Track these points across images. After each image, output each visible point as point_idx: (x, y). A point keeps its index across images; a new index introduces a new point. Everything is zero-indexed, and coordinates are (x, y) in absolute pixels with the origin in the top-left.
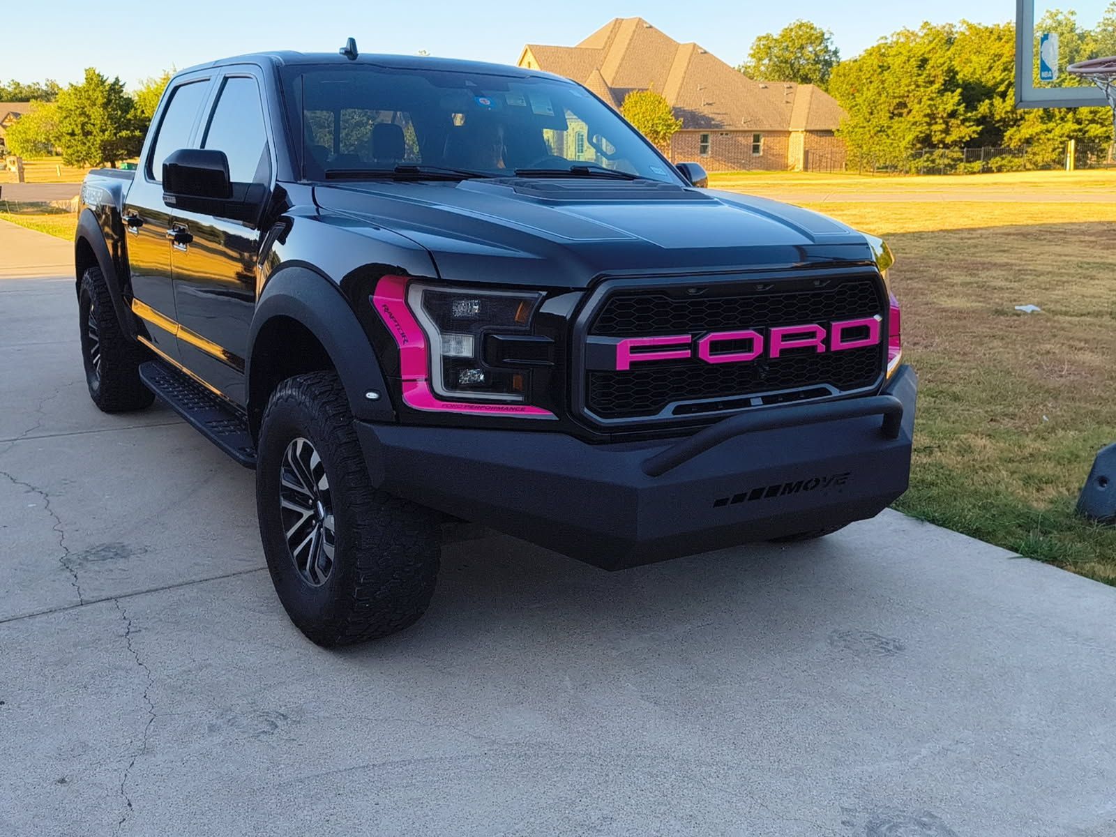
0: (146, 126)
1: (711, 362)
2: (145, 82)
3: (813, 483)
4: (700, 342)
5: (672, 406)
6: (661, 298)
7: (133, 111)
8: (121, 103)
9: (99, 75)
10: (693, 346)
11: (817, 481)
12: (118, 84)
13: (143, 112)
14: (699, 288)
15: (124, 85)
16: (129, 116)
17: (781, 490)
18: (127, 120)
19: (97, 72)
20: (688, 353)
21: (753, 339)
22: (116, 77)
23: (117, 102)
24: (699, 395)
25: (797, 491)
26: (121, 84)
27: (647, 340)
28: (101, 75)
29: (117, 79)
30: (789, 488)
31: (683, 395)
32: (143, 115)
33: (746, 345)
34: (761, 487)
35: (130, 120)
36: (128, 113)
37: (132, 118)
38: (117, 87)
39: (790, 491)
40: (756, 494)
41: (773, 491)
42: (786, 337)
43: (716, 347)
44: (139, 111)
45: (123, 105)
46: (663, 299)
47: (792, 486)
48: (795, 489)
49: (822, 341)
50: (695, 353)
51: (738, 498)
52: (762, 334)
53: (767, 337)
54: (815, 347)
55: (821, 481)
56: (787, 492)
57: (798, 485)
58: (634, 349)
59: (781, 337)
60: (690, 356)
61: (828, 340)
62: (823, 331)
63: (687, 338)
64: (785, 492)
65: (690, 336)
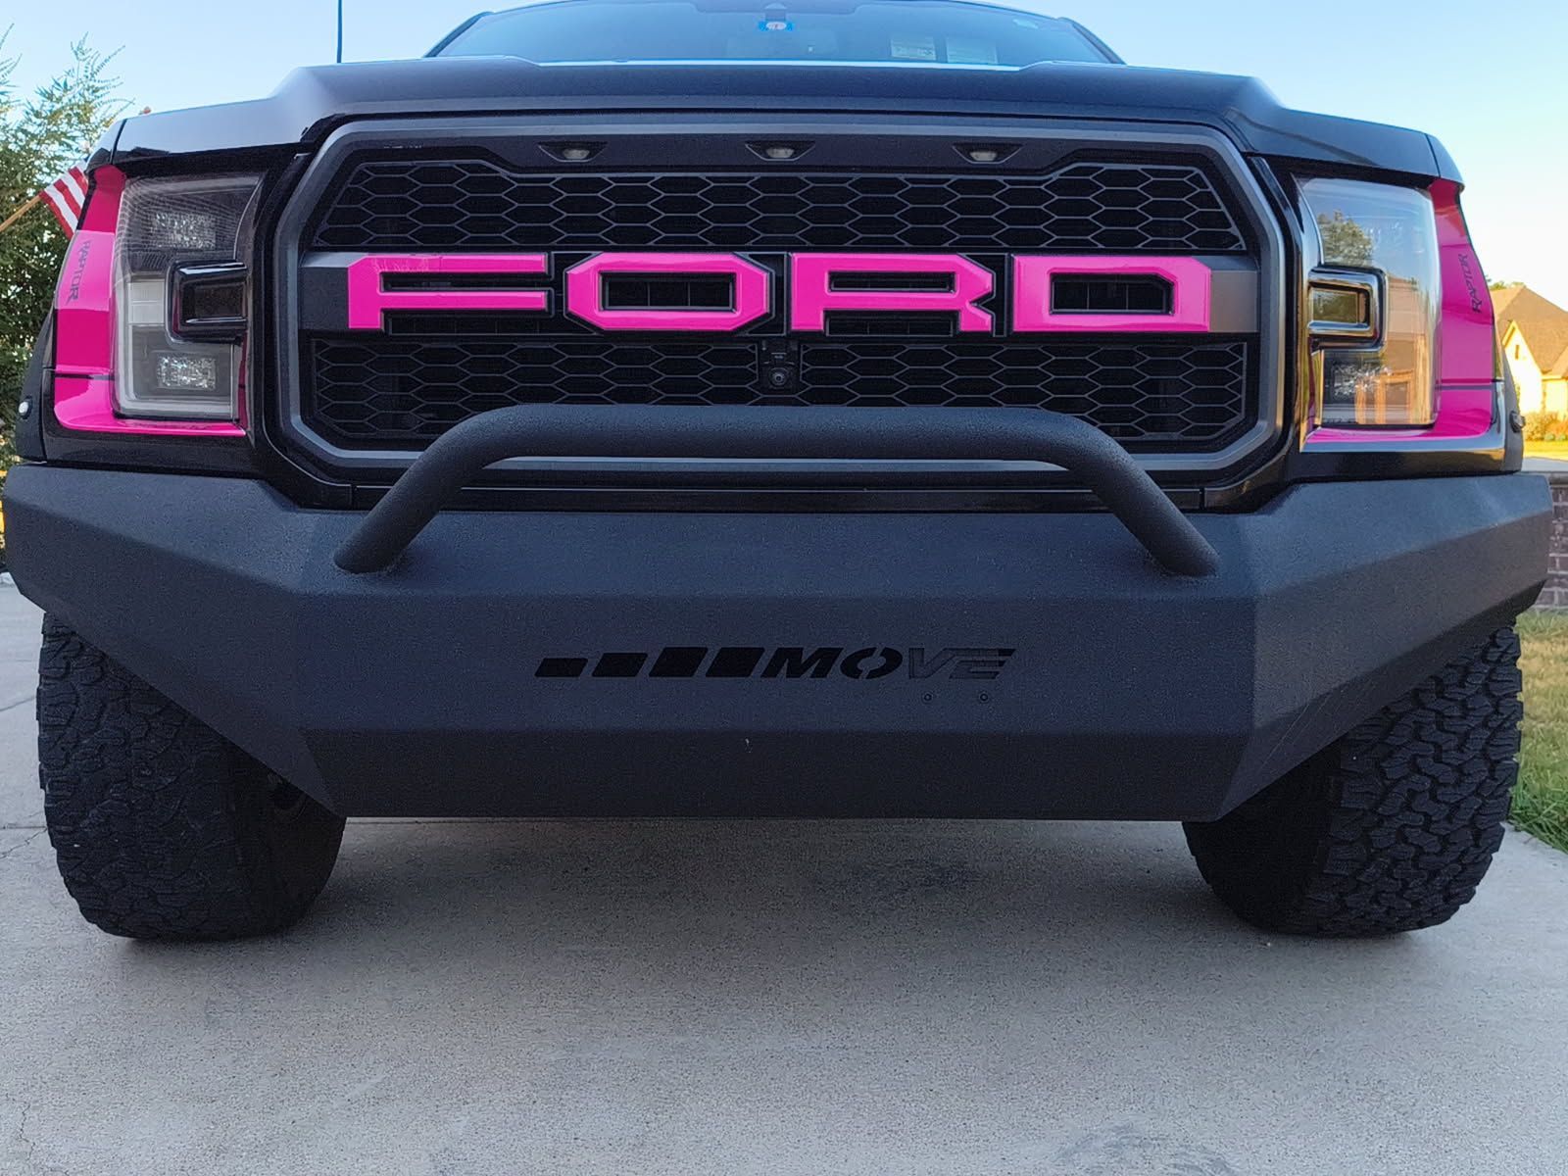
1: (607, 327)
3: (877, 661)
4: (571, 273)
10: (554, 282)
11: (893, 659)
14: (595, 146)
17: (763, 663)
20: (538, 300)
25: (821, 673)
27: (425, 261)
30: (790, 661)
34: (701, 647)
39: (794, 672)
40: (678, 662)
41: (735, 662)
42: (840, 280)
43: (622, 289)
46: (489, 170)
47: (805, 657)
48: (813, 668)
49: (984, 302)
50: (558, 300)
51: (620, 665)
52: (767, 271)
53: (779, 281)
54: (953, 315)
55: (905, 658)
56: (783, 671)
57: (825, 659)
58: (393, 281)
59: (827, 277)
60: (544, 306)
61: (999, 302)
62: (986, 279)
63: (536, 262)
64: (776, 670)
65: (542, 258)
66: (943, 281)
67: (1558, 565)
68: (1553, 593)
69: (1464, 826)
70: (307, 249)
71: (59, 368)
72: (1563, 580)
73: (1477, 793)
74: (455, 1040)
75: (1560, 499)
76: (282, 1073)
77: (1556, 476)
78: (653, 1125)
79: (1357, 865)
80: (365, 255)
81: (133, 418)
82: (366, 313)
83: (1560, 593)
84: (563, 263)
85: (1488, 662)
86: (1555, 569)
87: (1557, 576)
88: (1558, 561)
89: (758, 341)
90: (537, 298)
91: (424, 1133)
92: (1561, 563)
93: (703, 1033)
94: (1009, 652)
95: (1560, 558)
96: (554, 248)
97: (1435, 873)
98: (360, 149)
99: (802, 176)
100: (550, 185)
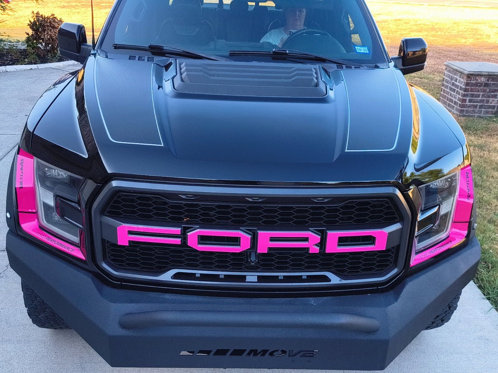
1: (200, 250)
3: (279, 352)
4: (188, 234)
5: (173, 272)
6: (159, 198)
10: (183, 235)
11: (284, 351)
17: (246, 352)
21: (240, 237)
25: (263, 355)
27: (141, 228)
30: (254, 352)
33: (235, 240)
34: (228, 348)
39: (255, 355)
40: (221, 352)
41: (238, 352)
43: (203, 239)
46: (162, 199)
47: (258, 352)
48: (261, 354)
50: (185, 241)
51: (205, 352)
52: (250, 234)
55: (288, 352)
57: (264, 352)
58: (132, 232)
59: (269, 238)
60: (180, 243)
61: (322, 244)
62: (319, 238)
63: (177, 230)
64: (251, 354)
65: (180, 229)
66: (306, 239)
67: (485, 102)
68: (482, 110)
72: (486, 107)
75: (490, 81)
77: (490, 73)
82: (123, 240)
83: (484, 111)
84: (185, 231)
86: (484, 103)
87: (484, 105)
88: (485, 100)
89: (247, 254)
90: (178, 241)
92: (486, 101)
95: (486, 100)
96: (183, 225)
98: (118, 191)
99: (262, 205)
100: (182, 205)
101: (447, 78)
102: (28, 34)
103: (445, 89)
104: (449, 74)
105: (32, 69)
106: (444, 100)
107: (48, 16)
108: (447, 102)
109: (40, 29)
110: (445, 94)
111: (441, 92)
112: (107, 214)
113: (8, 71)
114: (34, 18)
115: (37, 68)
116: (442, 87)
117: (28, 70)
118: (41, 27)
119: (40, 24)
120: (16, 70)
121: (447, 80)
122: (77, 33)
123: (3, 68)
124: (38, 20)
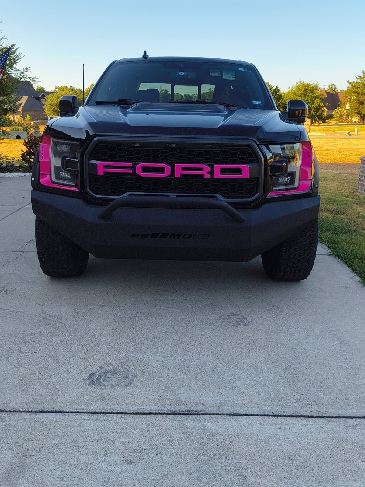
0: (285, 106)
1: (143, 176)
2: (291, 88)
4: (136, 166)
5: (127, 194)
6: (121, 146)
7: (281, 100)
8: (277, 97)
9: (270, 86)
10: (134, 168)
11: (190, 236)
12: (277, 89)
13: (285, 101)
14: (140, 143)
15: (279, 89)
16: (279, 103)
17: (169, 236)
18: (278, 104)
19: (269, 84)
21: (165, 168)
22: (276, 86)
23: (275, 96)
24: (141, 190)
25: (178, 238)
26: (278, 89)
27: (111, 163)
28: (271, 85)
29: (277, 87)
31: (133, 189)
32: (285, 102)
33: (162, 170)
34: (158, 233)
35: (279, 104)
36: (279, 102)
37: (280, 103)
38: (276, 90)
39: (174, 237)
40: (155, 235)
41: (164, 236)
42: (184, 169)
43: (145, 170)
44: (283, 100)
45: (278, 98)
46: (122, 147)
47: (176, 235)
49: (208, 173)
50: (134, 170)
51: (145, 236)
52: (170, 166)
53: (173, 168)
54: (203, 175)
55: (193, 236)
56: (172, 237)
57: (179, 235)
58: (105, 167)
59: (181, 168)
60: (132, 172)
61: (211, 173)
62: (209, 168)
63: (130, 164)
64: (171, 237)
65: (131, 163)
66: (201, 169)
69: (305, 261)
70: (90, 159)
71: (40, 173)
73: (308, 255)
74: (115, 296)
76: (85, 301)
78: (151, 311)
79: (286, 268)
80: (100, 162)
81: (55, 183)
82: (101, 172)
84: (135, 164)
85: (311, 231)
89: (169, 178)
90: (130, 171)
91: (112, 311)
93: (160, 296)
94: (210, 235)
96: (133, 161)
97: (301, 270)
98: (99, 142)
99: (177, 149)
100: (133, 150)
101: (362, 170)
102: (23, 151)
103: (362, 178)
104: (364, 166)
105: (25, 176)
106: (362, 187)
107: (40, 136)
108: (363, 188)
109: (33, 146)
110: (362, 183)
111: (359, 182)
112: (92, 158)
113: (6, 176)
114: (28, 138)
115: (29, 175)
116: (359, 178)
117: (22, 176)
118: (34, 144)
119: (33, 143)
120: (13, 176)
121: (362, 171)
122: (72, 101)
123: (3, 174)
124: (31, 140)
